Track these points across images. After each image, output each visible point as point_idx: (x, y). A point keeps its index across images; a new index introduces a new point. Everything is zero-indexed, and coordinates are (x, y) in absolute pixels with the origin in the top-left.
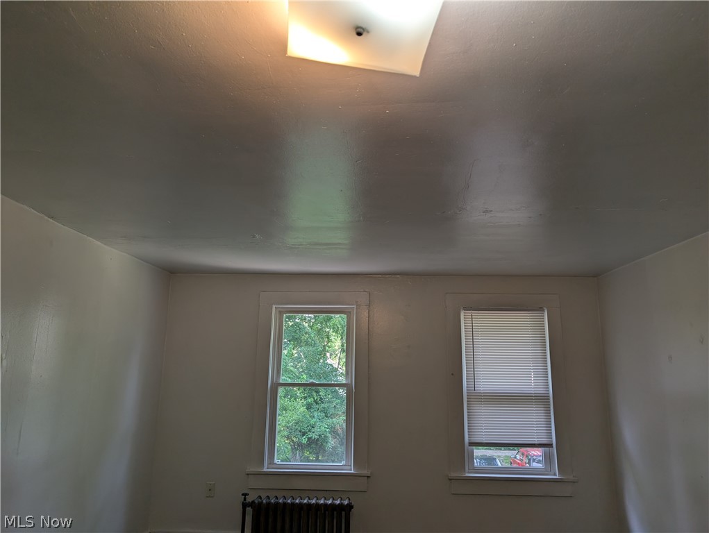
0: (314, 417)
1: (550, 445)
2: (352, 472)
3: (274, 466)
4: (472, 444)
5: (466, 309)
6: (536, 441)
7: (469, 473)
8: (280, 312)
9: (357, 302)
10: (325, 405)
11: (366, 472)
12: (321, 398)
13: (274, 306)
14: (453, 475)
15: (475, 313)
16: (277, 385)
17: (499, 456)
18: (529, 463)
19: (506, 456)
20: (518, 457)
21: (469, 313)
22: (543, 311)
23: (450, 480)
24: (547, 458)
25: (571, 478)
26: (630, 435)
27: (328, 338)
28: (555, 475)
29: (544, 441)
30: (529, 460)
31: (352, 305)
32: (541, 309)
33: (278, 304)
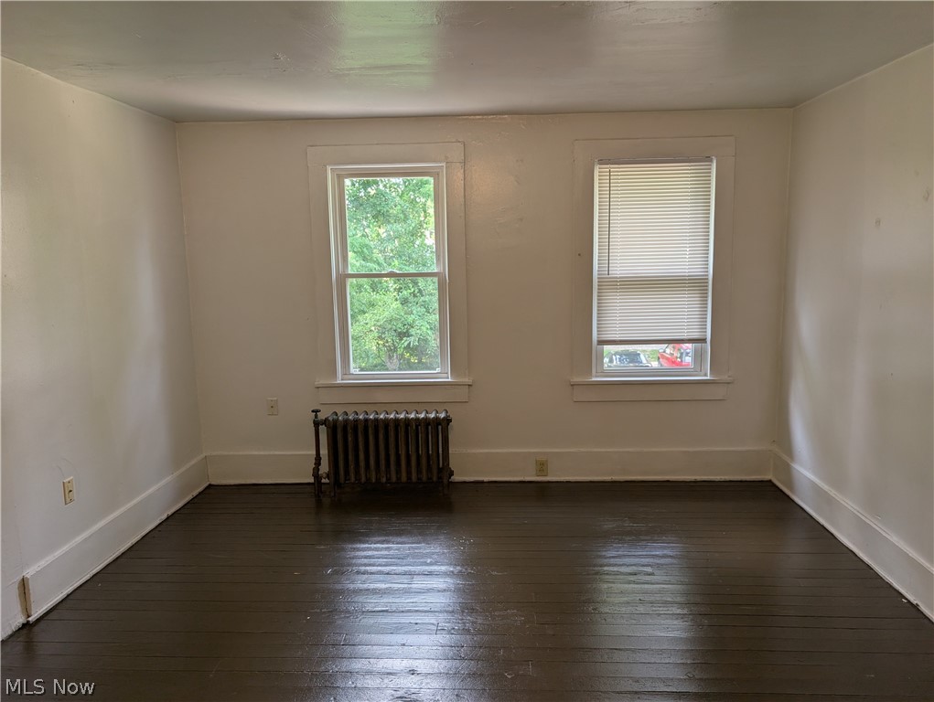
0: (412, 313)
1: (704, 340)
2: (449, 380)
3: (350, 377)
4: (602, 342)
5: (602, 162)
6: (685, 336)
7: (596, 376)
8: (339, 176)
9: (447, 158)
10: (427, 298)
11: (467, 380)
12: (420, 290)
13: (329, 168)
14: (576, 379)
15: (614, 168)
16: (344, 277)
17: (644, 351)
18: (681, 357)
19: (653, 351)
20: (668, 351)
21: (606, 168)
22: (711, 161)
23: (572, 385)
24: (698, 356)
25: (725, 378)
26: (808, 324)
27: (425, 212)
28: (706, 375)
29: (696, 335)
30: (682, 354)
31: (441, 162)
32: (708, 159)
33: (335, 164)
